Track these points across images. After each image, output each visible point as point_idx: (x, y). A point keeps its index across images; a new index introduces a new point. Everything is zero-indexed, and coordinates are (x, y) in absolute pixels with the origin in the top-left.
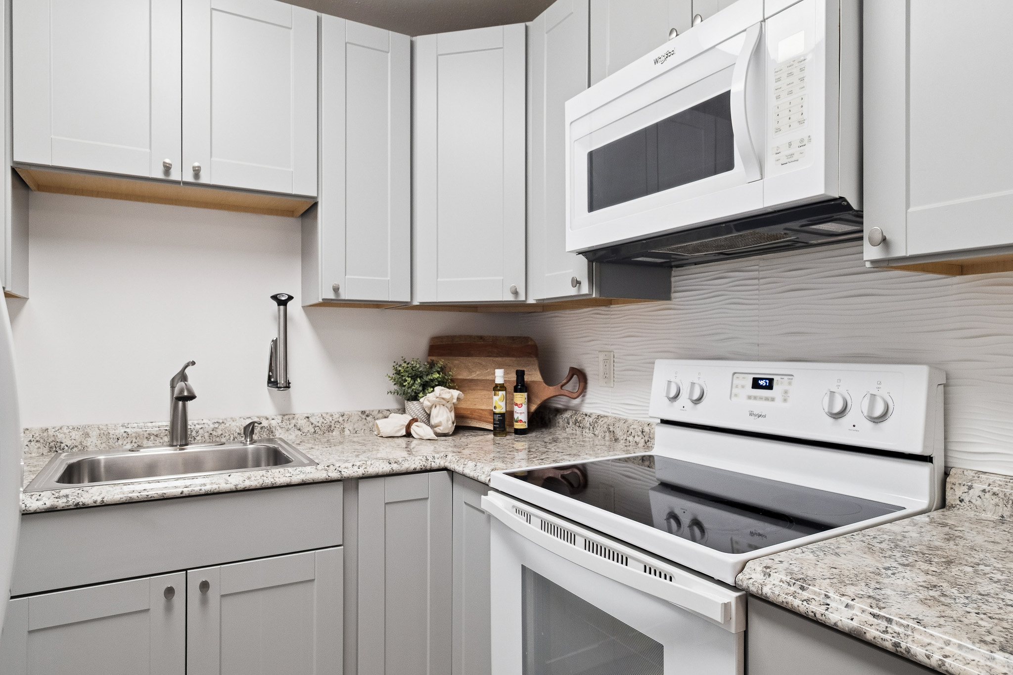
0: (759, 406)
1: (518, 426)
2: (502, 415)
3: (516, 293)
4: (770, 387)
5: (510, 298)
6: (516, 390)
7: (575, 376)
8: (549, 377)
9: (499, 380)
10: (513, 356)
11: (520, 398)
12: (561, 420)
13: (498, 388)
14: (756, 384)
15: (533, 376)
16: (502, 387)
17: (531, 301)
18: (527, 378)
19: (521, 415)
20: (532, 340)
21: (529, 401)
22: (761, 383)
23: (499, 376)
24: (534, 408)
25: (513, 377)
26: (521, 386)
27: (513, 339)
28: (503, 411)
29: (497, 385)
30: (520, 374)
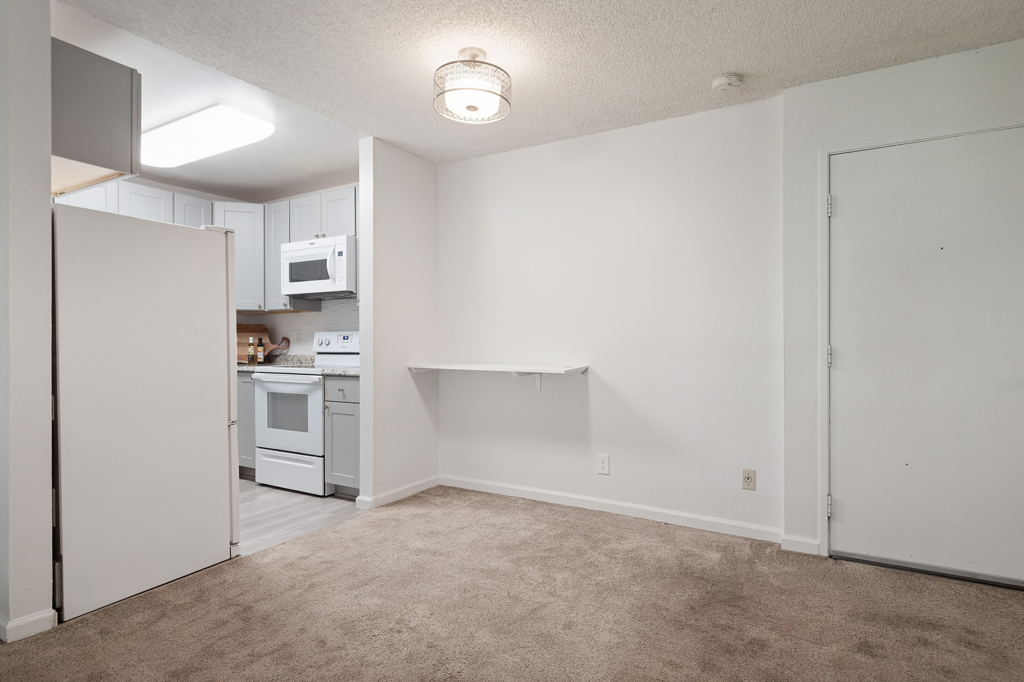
0: (344, 345)
1: (259, 360)
2: (253, 356)
3: (260, 307)
4: (348, 339)
5: (258, 309)
6: (258, 346)
7: (285, 341)
8: (273, 341)
9: (251, 341)
10: (256, 332)
11: (260, 349)
12: (278, 359)
13: (250, 345)
14: (344, 339)
15: (266, 340)
16: (252, 344)
17: (266, 310)
18: (263, 341)
19: (261, 356)
20: (265, 326)
21: (264, 351)
22: (345, 338)
23: (251, 340)
24: (266, 353)
25: (257, 341)
26: (261, 344)
27: (256, 325)
28: (253, 354)
29: (250, 344)
30: (260, 340)
